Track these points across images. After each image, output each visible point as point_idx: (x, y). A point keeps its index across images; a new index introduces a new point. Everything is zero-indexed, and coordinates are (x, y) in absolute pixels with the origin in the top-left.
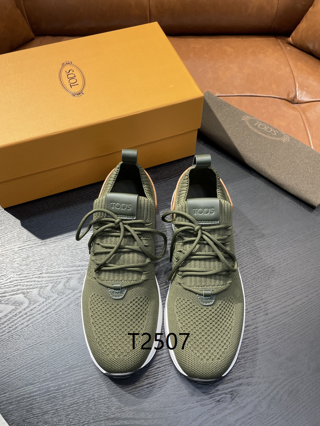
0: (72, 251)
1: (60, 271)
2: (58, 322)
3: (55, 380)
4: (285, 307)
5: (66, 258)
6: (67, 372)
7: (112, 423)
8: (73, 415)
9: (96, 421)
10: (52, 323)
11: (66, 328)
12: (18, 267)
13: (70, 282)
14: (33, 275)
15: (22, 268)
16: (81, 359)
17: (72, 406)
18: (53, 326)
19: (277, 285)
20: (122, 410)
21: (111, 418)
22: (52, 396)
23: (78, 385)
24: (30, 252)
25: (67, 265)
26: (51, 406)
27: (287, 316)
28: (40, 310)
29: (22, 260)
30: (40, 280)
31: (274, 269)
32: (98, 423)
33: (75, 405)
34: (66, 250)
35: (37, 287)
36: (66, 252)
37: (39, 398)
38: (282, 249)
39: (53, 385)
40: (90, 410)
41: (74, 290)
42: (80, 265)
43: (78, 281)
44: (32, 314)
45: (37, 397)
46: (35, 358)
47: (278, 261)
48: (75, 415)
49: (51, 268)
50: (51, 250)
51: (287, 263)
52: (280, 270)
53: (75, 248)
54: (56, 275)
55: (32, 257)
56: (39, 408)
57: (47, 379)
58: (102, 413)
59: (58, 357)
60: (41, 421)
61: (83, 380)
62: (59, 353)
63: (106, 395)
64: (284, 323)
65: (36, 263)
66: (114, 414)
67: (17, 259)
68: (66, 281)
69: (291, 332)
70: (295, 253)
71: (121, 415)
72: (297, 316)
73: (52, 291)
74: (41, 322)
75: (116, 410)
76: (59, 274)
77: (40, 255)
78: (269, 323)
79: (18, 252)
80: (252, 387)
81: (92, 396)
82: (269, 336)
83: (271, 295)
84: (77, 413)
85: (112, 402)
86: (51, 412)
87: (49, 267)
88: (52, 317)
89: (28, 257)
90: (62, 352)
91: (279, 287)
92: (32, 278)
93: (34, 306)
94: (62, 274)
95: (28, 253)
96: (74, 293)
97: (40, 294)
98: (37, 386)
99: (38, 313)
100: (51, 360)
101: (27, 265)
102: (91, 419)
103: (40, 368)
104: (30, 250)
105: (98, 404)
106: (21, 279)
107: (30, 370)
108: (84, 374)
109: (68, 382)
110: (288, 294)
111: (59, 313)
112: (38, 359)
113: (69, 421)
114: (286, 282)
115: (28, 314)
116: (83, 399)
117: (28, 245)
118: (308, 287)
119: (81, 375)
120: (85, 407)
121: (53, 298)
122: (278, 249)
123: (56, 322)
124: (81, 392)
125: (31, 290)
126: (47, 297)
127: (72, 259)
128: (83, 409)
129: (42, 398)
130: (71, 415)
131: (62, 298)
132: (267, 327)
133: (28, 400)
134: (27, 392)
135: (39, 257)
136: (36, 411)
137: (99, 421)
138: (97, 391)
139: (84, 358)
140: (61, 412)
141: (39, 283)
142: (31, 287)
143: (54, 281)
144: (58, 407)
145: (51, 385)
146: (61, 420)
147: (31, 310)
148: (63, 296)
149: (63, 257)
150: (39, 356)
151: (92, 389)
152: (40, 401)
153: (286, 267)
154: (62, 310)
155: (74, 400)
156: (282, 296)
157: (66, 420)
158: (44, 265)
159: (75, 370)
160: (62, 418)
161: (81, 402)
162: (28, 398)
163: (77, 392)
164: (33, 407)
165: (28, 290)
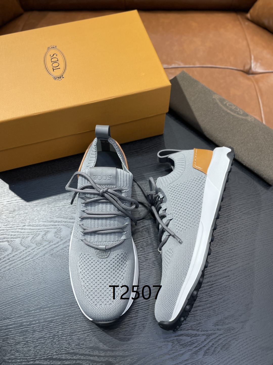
0: (52, 208)
1: (40, 225)
2: (35, 269)
3: (28, 316)
4: (227, 272)
5: (45, 213)
6: (38, 311)
7: (71, 357)
8: (40, 347)
9: (58, 354)
10: (30, 269)
11: (41, 274)
12: (5, 219)
13: (47, 235)
14: (17, 227)
15: (9, 220)
16: (51, 301)
17: (40, 340)
18: (30, 272)
19: (223, 252)
20: (80, 347)
21: (71, 353)
22: (25, 330)
23: (46, 323)
24: (16, 206)
25: (46, 220)
26: (23, 338)
27: (229, 280)
28: (21, 257)
29: (10, 213)
30: (22, 231)
31: (222, 237)
32: (59, 355)
33: (43, 339)
34: (46, 207)
35: (19, 237)
36: (46, 209)
37: (14, 330)
38: (232, 220)
39: (26, 320)
40: (54, 345)
41: (50, 242)
42: (57, 221)
43: (54, 235)
44: (14, 260)
45: (12, 330)
46: (13, 297)
47: (226, 231)
48: (42, 347)
49: (33, 221)
50: (34, 206)
51: (234, 233)
52: (227, 239)
53: (54, 206)
54: (36, 228)
55: (18, 211)
56: (13, 339)
57: (22, 316)
58: (64, 348)
59: (31, 298)
60: (14, 350)
61: (50, 319)
62: (33, 294)
63: (68, 333)
64: (225, 286)
65: (20, 217)
66: (73, 350)
67: (5, 212)
68: (44, 234)
69: (231, 294)
70: (243, 225)
71: (79, 351)
72: (237, 281)
73: (31, 242)
74: (20, 267)
75: (76, 347)
76: (38, 228)
77: (24, 209)
78: (212, 284)
79: (7, 206)
80: (191, 338)
81: (57, 333)
82: (211, 296)
83: (217, 260)
84: (44, 345)
85: (73, 339)
86: (22, 343)
87: (31, 221)
88: (30, 263)
89: (14, 211)
90: (35, 294)
91: (224, 253)
92: (17, 229)
93: (16, 253)
94: (42, 227)
95: (14, 207)
96: (50, 245)
97: (22, 243)
98: (13, 321)
99: (19, 259)
100: (26, 300)
101: (13, 217)
102: (54, 352)
103: (17, 305)
104: (16, 204)
105: (61, 340)
106: (8, 229)
107: (8, 307)
108: (52, 314)
109: (38, 320)
110: (232, 260)
111: (36, 261)
112: (16, 298)
113: (36, 352)
114: (231, 250)
115: (11, 259)
116: (49, 335)
117: (15, 200)
118: (250, 256)
119: (49, 315)
120: (50, 341)
121: (33, 248)
122: (228, 219)
123: (33, 268)
124: (48, 329)
125: (14, 239)
126: (27, 246)
127: (51, 215)
128: (48, 343)
129: (17, 331)
130: (39, 347)
131: (39, 249)
132: (210, 288)
133: (5, 331)
134: (5, 324)
135: (23, 212)
136: (11, 341)
137: (60, 354)
138: (61, 329)
139: (53, 301)
140: (31, 344)
141: (22, 234)
142: (15, 236)
143: (34, 233)
144: (29, 340)
145: (24, 321)
146: (30, 350)
147: (13, 256)
148: (40, 247)
149: (44, 213)
150: (16, 296)
151: (58, 327)
152: (15, 333)
153: (233, 237)
154: (39, 259)
155: (42, 335)
156: (227, 262)
157: (34, 351)
158: (27, 219)
159: (45, 310)
160: (31, 349)
161: (47, 337)
162: (5, 329)
163: (45, 328)
164: (9, 337)
165: (12, 239)
